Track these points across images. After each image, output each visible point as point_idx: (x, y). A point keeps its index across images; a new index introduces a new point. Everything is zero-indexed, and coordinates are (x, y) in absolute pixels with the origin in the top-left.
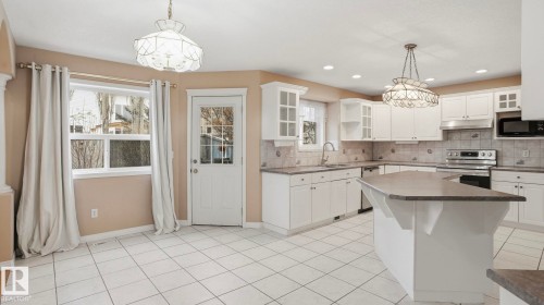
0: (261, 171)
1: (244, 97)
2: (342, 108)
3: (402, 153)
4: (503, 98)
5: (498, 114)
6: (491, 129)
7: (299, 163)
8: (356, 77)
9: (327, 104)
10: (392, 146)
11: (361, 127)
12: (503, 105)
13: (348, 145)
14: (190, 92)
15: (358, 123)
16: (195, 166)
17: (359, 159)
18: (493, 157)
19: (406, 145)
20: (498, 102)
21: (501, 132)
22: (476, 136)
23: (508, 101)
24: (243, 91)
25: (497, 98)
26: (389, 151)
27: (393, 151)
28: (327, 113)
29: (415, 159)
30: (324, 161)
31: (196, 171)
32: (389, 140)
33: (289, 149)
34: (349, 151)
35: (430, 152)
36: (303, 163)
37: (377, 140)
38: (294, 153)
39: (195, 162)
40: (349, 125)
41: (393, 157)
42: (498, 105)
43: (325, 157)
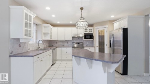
0: (10, 56)
2: (43, 28)
5: (84, 33)
6: (82, 37)
7: (29, 49)
8: (53, 16)
9: (37, 25)
10: (57, 41)
11: (50, 35)
13: (44, 41)
15: (49, 33)
17: (47, 46)
19: (61, 41)
21: (85, 38)
22: (78, 39)
23: (86, 31)
27: (57, 43)
29: (63, 45)
30: (38, 48)
33: (25, 43)
34: (45, 43)
35: (68, 43)
38: (27, 45)
41: (57, 45)
42: (84, 31)
43: (39, 46)
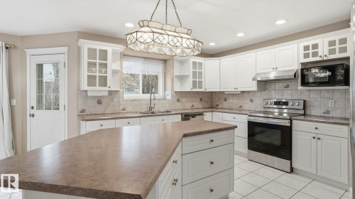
1: (66, 54)
2: (175, 64)
3: (232, 102)
4: (306, 48)
5: (302, 64)
7: (124, 109)
9: (165, 61)
10: (223, 96)
11: (191, 79)
12: (306, 56)
14: (29, 52)
15: (189, 76)
16: (33, 112)
17: (196, 106)
18: (301, 107)
19: (233, 95)
20: (302, 52)
23: (311, 51)
24: (65, 49)
25: (302, 49)
26: (223, 100)
27: (226, 100)
28: (165, 68)
29: (241, 107)
31: (33, 116)
32: (218, 90)
34: (184, 100)
35: (252, 101)
36: (129, 109)
37: (208, 90)
38: (119, 102)
39: (33, 108)
40: (182, 78)
41: (225, 104)
42: (302, 56)
43: (152, 105)
